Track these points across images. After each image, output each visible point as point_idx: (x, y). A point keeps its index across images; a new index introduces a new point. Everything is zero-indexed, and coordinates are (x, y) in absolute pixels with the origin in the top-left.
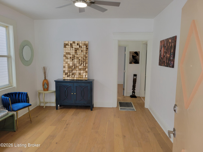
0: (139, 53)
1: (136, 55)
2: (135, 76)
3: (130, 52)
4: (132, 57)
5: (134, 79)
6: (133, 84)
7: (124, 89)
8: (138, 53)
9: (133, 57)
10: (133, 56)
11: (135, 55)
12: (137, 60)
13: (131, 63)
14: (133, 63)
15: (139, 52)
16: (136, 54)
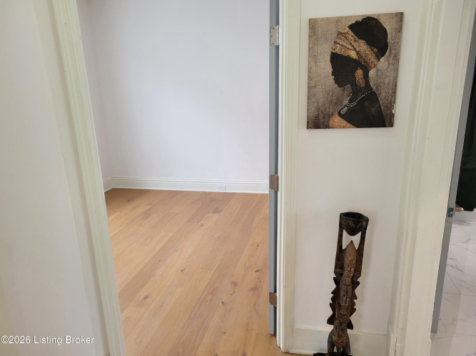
0: (399, 29)
1: (363, 47)
2: (352, 233)
3: (313, 24)
4: (329, 69)
5: (340, 252)
6: (334, 286)
7: (273, 298)
8: (389, 27)
9: (342, 67)
10: (336, 59)
11: (357, 48)
12: (373, 97)
13: (317, 122)
14: (337, 120)
15: (400, 16)
16: (370, 43)
